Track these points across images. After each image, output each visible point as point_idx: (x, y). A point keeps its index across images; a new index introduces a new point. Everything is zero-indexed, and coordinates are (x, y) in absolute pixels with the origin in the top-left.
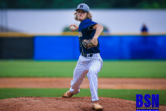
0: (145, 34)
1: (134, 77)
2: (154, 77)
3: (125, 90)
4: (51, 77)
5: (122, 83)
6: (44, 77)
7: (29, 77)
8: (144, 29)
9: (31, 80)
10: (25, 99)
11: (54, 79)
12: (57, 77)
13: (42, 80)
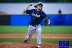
0: (60, 14)
2: (64, 33)
3: (51, 39)
4: (18, 33)
6: (15, 33)
7: (8, 33)
9: (9, 34)
10: (6, 43)
11: (20, 34)
13: (14, 34)
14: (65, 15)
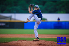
0: (59, 21)
1: (55, 34)
3: (52, 38)
4: (29, 34)
5: (51, 36)
6: (27, 34)
8: (59, 19)
9: (23, 35)
11: (30, 35)
12: (31, 34)
14: (62, 22)
